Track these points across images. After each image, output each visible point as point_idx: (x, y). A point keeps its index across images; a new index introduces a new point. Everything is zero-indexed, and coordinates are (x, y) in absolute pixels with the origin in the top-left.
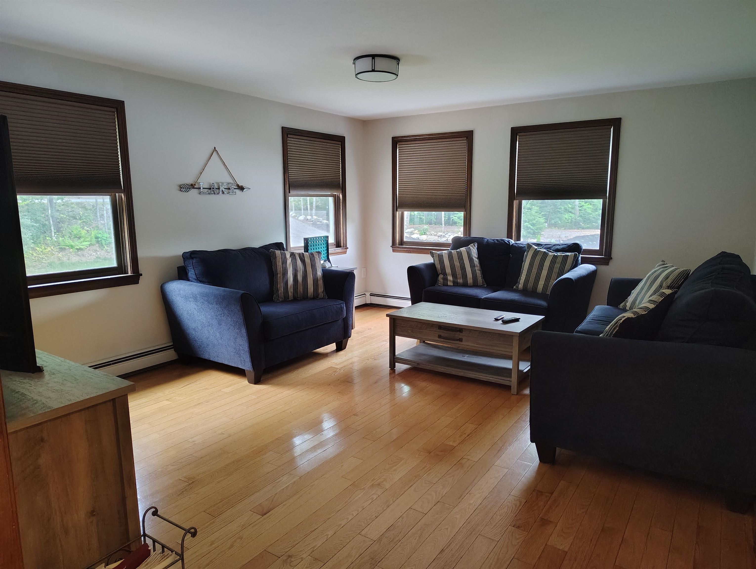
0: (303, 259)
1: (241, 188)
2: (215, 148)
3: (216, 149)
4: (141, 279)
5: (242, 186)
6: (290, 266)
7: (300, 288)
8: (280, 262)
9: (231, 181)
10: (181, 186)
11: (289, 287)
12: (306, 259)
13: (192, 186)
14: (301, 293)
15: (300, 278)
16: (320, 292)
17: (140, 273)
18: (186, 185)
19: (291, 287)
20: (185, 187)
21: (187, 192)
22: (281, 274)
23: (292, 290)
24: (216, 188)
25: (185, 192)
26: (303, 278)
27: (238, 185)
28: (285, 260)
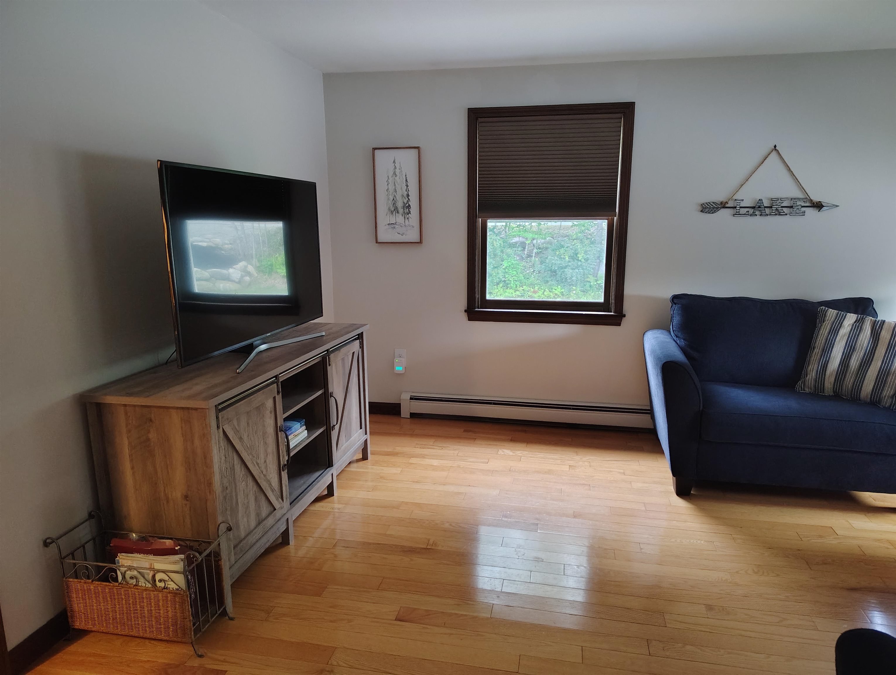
0: (877, 332)
1: (819, 206)
2: (775, 146)
3: (777, 148)
4: (624, 321)
5: (820, 202)
6: (842, 341)
7: (849, 381)
8: (826, 330)
9: (798, 194)
10: (704, 206)
11: (828, 372)
12: (883, 333)
13: (723, 205)
14: (848, 388)
15: (855, 362)
16: (885, 396)
17: (624, 313)
18: (712, 203)
19: (831, 374)
20: (708, 207)
21: (712, 213)
22: (819, 349)
23: (833, 379)
24: (765, 207)
25: (709, 213)
26: (861, 364)
27: (811, 200)
28: (837, 328)
